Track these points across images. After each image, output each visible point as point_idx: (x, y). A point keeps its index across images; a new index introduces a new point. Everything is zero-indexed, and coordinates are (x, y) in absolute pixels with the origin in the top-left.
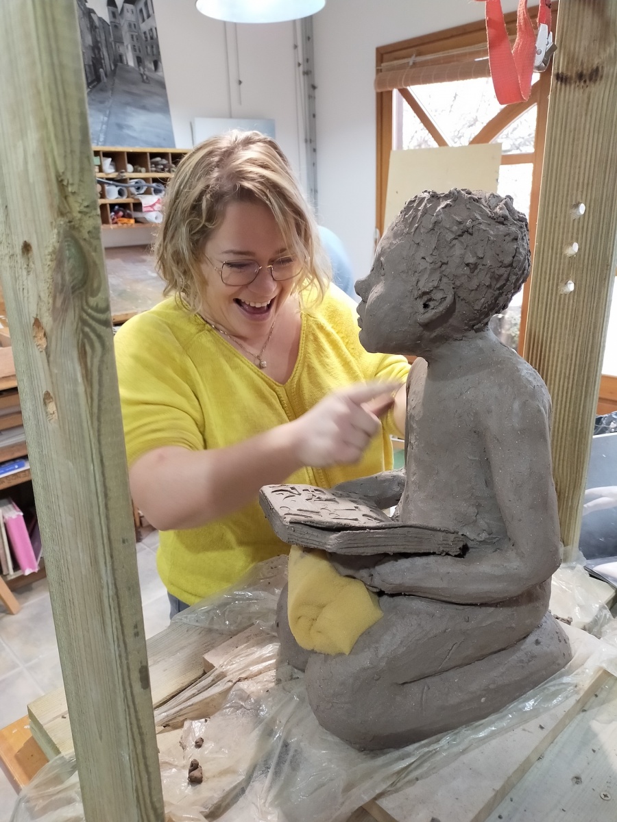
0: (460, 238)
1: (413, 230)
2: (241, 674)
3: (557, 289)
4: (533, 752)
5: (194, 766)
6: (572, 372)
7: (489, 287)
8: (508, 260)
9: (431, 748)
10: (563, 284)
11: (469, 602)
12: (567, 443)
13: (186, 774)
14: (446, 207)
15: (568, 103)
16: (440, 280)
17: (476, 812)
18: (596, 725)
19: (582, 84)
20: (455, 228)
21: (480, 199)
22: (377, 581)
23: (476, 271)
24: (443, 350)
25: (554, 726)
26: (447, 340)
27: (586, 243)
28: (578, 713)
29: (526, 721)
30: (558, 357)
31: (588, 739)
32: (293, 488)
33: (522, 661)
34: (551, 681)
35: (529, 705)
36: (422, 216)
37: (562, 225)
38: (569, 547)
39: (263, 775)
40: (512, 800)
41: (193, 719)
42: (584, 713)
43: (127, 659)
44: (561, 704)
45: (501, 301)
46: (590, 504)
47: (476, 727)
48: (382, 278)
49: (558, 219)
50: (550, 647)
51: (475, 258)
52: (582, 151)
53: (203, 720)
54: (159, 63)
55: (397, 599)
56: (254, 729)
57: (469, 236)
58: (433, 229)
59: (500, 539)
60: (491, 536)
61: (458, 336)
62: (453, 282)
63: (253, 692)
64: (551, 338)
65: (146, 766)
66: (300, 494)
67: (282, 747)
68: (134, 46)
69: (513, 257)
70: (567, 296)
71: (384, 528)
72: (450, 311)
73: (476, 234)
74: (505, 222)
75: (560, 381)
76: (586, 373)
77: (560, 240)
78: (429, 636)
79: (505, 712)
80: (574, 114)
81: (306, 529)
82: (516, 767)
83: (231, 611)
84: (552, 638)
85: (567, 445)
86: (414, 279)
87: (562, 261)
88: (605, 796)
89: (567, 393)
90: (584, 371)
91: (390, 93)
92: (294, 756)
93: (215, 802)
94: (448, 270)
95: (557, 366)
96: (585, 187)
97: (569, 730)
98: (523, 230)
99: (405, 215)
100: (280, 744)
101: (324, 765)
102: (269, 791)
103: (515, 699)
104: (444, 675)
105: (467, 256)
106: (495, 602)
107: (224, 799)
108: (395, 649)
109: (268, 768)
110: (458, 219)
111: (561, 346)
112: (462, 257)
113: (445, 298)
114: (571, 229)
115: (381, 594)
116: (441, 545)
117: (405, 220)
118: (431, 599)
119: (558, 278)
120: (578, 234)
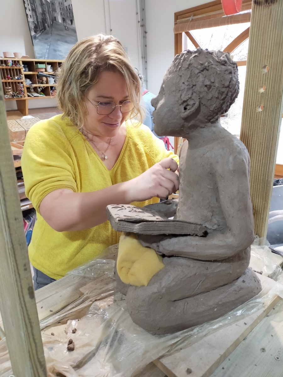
0: (202, 72)
1: (178, 69)
2: (97, 297)
3: (255, 109)
4: (240, 336)
5: (71, 342)
6: (263, 151)
7: (217, 98)
8: (227, 84)
9: (189, 333)
10: (258, 107)
11: (207, 259)
12: (261, 186)
13: (66, 346)
14: (195, 56)
15: (261, 15)
16: (192, 94)
17: (210, 365)
18: (273, 323)
19: (267, 4)
20: (199, 67)
21: (213, 53)
22: (161, 249)
23: (211, 90)
24: (195, 133)
25: (252, 323)
26: (197, 127)
27: (269, 85)
28: (264, 317)
29: (237, 321)
30: (256, 144)
31: (269, 330)
32: (122, 206)
33: (235, 291)
34: (251, 301)
35: (239, 313)
36: (183, 62)
37: (257, 77)
38: (262, 238)
39: (105, 347)
40: (229, 360)
41: (72, 319)
42: (267, 317)
43: (20, 282)
44: (256, 313)
45: (224, 107)
46: (272, 218)
47: (212, 323)
48: (164, 96)
49: (255, 75)
50: (250, 284)
51: (210, 82)
52: (267, 39)
53: (77, 320)
54: (73, 21)
55: (172, 258)
56: (102, 324)
57: (207, 71)
58: (188, 68)
59: (223, 228)
60: (219, 227)
61: (203, 125)
62: (199, 95)
63: (102, 306)
64: (252, 134)
65: (34, 339)
66: (125, 209)
67: (115, 333)
68: (61, 13)
69: (230, 82)
70: (260, 113)
71: (164, 222)
72: (198, 111)
73: (210, 70)
74: (225, 64)
75: (257, 156)
76: (270, 151)
77: (257, 85)
78: (187, 277)
79: (226, 316)
80: (263, 20)
81: (125, 223)
82: (231, 343)
83: (95, 269)
84: (251, 280)
85: (261, 188)
86: (179, 94)
87: (258, 95)
88: (278, 358)
89: (260, 162)
90: (269, 151)
91: (181, 34)
92: (120, 337)
93: (79, 360)
94: (196, 89)
95: (255, 148)
96: (269, 57)
97: (260, 325)
98: (235, 69)
99: (175, 62)
100: (114, 331)
101: (134, 342)
102: (107, 354)
103: (232, 310)
104: (195, 297)
105: (205, 81)
106: (222, 259)
107: (84, 358)
108: (170, 283)
109: (107, 343)
110: (201, 62)
111: (258, 138)
112: (203, 82)
113: (194, 104)
114: (262, 79)
115: (163, 256)
116: (193, 230)
117: (175, 64)
118: (189, 258)
119: (256, 104)
120: (265, 81)
